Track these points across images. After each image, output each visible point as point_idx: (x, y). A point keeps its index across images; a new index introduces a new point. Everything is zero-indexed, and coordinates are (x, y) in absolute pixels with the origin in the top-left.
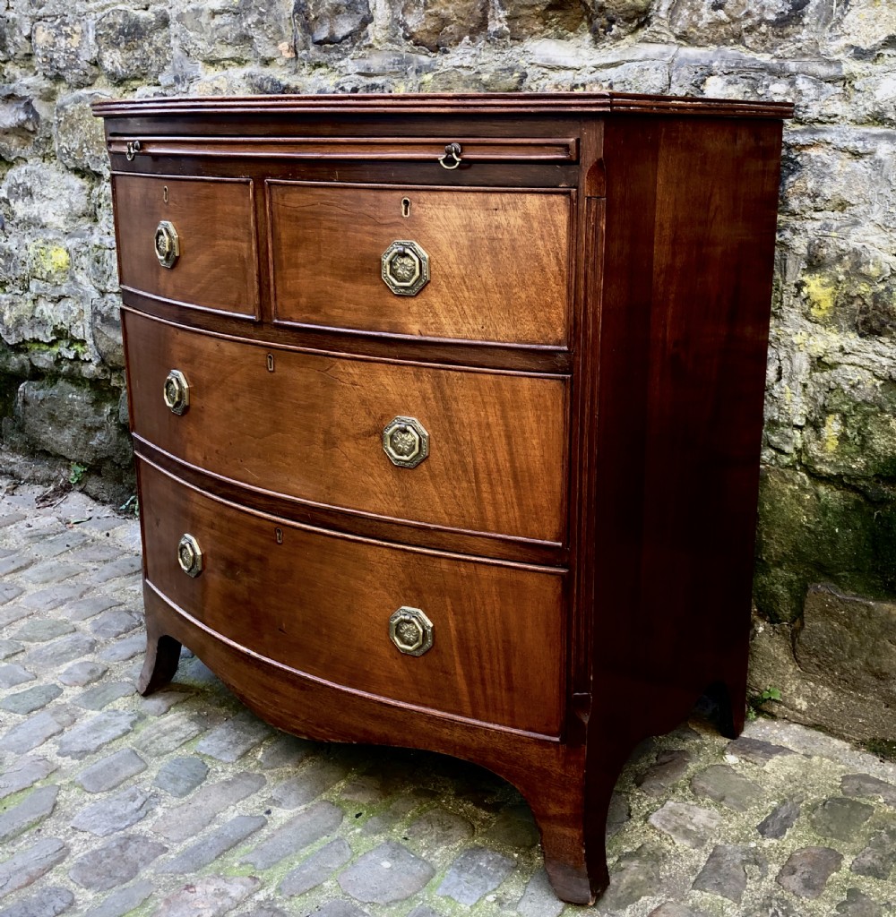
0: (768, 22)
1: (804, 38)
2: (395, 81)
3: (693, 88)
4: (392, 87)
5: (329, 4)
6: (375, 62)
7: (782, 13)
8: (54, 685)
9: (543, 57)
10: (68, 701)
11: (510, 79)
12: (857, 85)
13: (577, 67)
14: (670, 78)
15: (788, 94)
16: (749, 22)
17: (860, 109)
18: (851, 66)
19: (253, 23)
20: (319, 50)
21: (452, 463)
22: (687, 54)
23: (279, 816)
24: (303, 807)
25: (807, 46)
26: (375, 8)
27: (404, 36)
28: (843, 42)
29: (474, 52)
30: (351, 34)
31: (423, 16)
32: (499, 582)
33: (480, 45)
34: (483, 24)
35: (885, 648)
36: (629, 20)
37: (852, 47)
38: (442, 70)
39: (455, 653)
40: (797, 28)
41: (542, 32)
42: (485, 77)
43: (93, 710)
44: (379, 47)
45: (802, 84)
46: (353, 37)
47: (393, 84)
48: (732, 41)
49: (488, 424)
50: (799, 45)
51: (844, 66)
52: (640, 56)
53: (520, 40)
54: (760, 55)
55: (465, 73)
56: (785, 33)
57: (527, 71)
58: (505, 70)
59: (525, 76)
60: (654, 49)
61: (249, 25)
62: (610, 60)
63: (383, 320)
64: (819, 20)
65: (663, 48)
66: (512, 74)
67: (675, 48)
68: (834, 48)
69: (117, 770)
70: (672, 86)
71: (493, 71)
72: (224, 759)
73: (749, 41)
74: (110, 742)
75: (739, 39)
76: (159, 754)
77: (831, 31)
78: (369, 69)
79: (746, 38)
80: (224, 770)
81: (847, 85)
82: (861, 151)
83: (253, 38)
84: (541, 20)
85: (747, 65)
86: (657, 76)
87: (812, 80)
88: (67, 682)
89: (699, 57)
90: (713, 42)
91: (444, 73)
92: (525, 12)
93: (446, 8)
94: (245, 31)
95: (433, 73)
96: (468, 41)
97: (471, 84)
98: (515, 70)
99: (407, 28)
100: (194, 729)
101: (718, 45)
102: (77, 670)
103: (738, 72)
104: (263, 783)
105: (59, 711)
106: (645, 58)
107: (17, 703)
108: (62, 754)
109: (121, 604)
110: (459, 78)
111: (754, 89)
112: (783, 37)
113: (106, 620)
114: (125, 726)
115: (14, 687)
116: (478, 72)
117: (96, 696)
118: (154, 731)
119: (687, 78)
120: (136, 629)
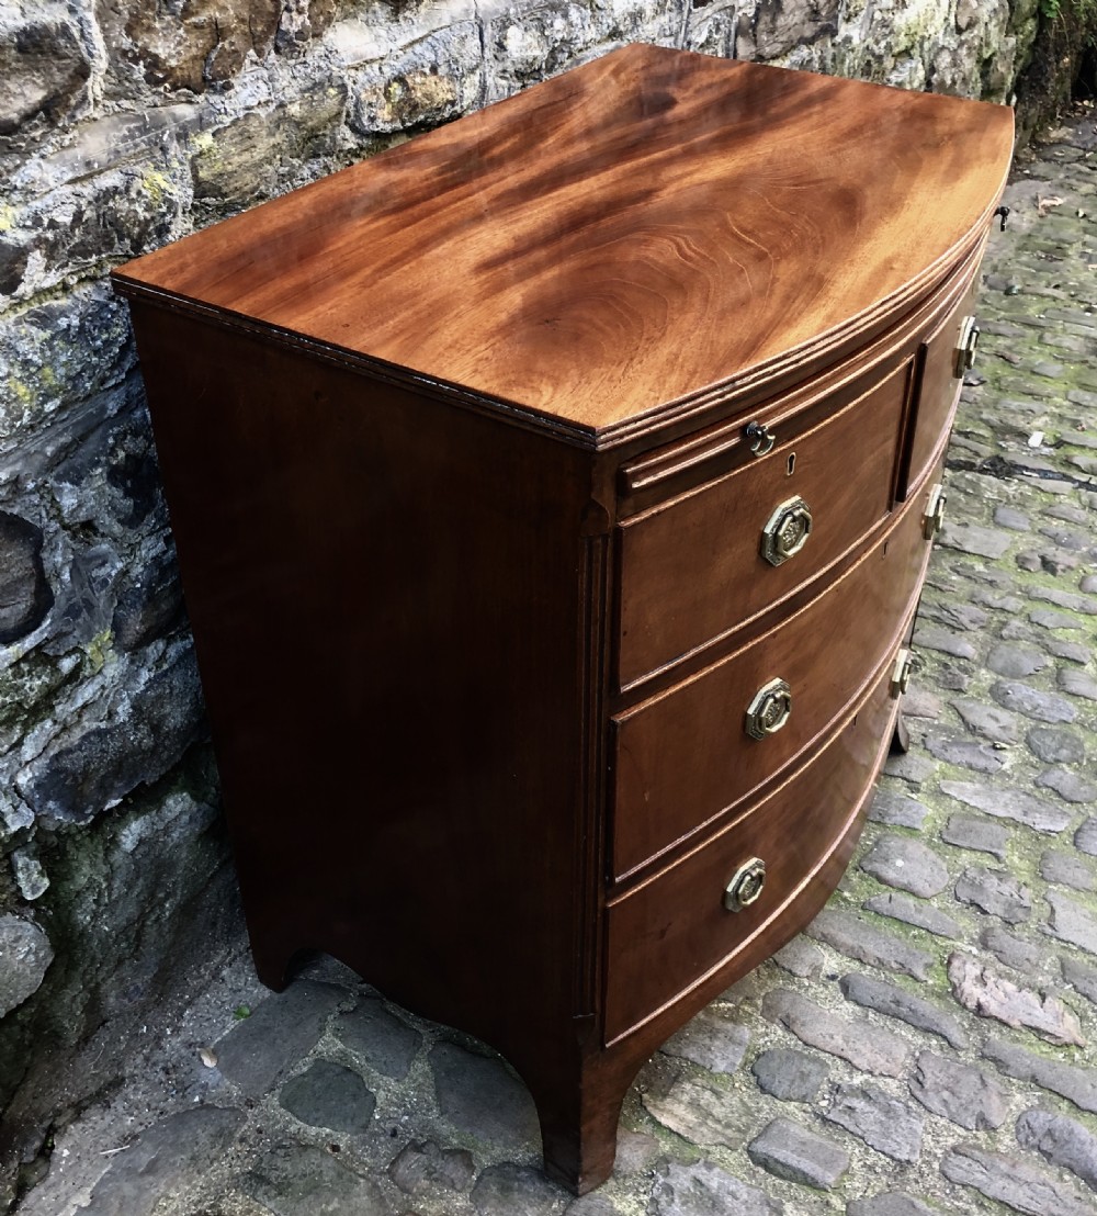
2: (141, 170)
3: (497, 46)
4: (140, 183)
6: (97, 146)
9: (349, 52)
11: (327, 102)
12: (600, 3)
13: (384, 54)
14: (482, 42)
15: (564, 29)
17: (605, 27)
22: (484, 5)
23: (834, 966)
26: (83, 35)
27: (151, 80)
29: (265, 74)
30: (44, 105)
31: (181, 31)
33: (270, 60)
34: (274, 22)
38: (226, 120)
41: (335, 15)
42: (295, 110)
44: (96, 115)
46: (51, 111)
47: (141, 176)
52: (447, 19)
53: (319, 35)
55: (262, 113)
57: (345, 80)
58: (313, 88)
59: (343, 90)
60: (457, 7)
62: (418, 35)
65: (463, 3)
66: (325, 93)
69: (802, 1143)
70: (485, 50)
71: (298, 96)
76: (749, 1112)
78: (88, 164)
80: (770, 1034)
81: (594, 5)
85: (535, 5)
86: (473, 42)
87: (578, 9)
89: (496, 6)
91: (233, 123)
95: (210, 131)
96: (255, 58)
97: (278, 127)
98: (327, 84)
99: (154, 63)
100: (687, 1086)
103: (528, 15)
104: (781, 991)
106: (453, 21)
110: (261, 125)
111: (542, 31)
114: (697, 1171)
116: (281, 105)
118: (704, 1130)
119: (492, 36)
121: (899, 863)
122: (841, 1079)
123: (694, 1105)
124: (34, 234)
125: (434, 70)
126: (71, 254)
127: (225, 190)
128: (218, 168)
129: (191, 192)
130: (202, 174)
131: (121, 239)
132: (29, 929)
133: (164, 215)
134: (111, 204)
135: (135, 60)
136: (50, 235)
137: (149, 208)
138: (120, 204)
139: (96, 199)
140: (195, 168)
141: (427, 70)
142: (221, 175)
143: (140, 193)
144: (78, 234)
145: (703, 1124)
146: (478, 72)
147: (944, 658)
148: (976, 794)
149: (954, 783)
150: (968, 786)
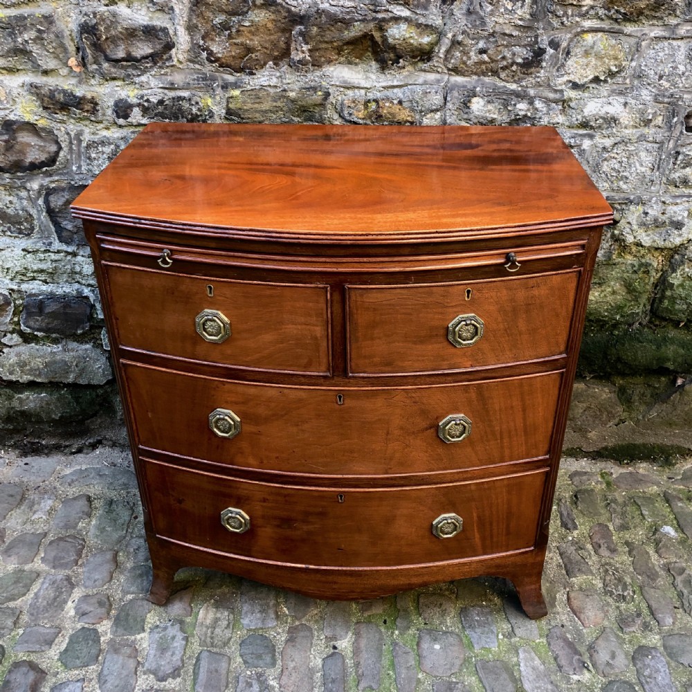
0: (518, 64)
1: (542, 75)
2: (201, 94)
3: (462, 105)
4: (198, 99)
5: (123, 28)
6: (178, 78)
7: (527, 58)
8: (83, 628)
9: (341, 79)
10: (109, 636)
11: (315, 97)
12: (572, 104)
13: (369, 87)
14: (445, 99)
15: (528, 110)
16: (505, 63)
17: (574, 119)
18: (571, 94)
19: (30, 39)
20: (115, 67)
21: (486, 432)
22: (456, 81)
23: (343, 646)
24: (350, 634)
25: (543, 81)
26: (176, 34)
27: (208, 59)
28: (566, 78)
29: (278, 74)
30: (151, 55)
31: (227, 44)
32: (508, 485)
33: (283, 69)
34: (286, 53)
35: (576, 406)
36: (414, 57)
37: (570, 81)
38: (249, 87)
39: (475, 528)
40: (537, 69)
41: (336, 60)
42: (292, 95)
43: (139, 633)
44: (181, 66)
46: (154, 58)
47: (200, 97)
48: (490, 74)
49: (512, 407)
50: (539, 80)
51: (565, 93)
52: (420, 81)
53: (320, 66)
54: (510, 84)
55: (272, 91)
56: (529, 72)
57: (330, 91)
58: (308, 88)
59: (327, 95)
60: (432, 77)
61: (26, 41)
62: (396, 83)
63: (445, 363)
64: (551, 64)
65: (438, 76)
66: (315, 93)
67: (447, 77)
68: (560, 82)
69: (216, 671)
70: (448, 104)
71: (298, 89)
72: (270, 626)
73: (503, 75)
74: (185, 653)
75: (495, 73)
76: (226, 644)
77: (558, 71)
78: (172, 84)
79: (501, 73)
80: (279, 635)
81: (565, 105)
82: (572, 144)
83: (31, 52)
84: (337, 51)
85: (500, 90)
86: (437, 97)
87: (545, 102)
88: (94, 622)
89: (465, 84)
90: (476, 74)
91: (252, 90)
92: (324, 46)
93: (251, 40)
94: (21, 46)
95: (241, 90)
96: (272, 66)
97: (280, 99)
98: (319, 89)
99: (210, 53)
100: (226, 613)
101: (479, 76)
102: (86, 608)
103: (494, 95)
104: (310, 629)
105: (115, 648)
106: (425, 83)
107: (78, 658)
108: (163, 679)
109: (45, 535)
110: (268, 95)
111: (505, 106)
112: (527, 74)
113: (53, 554)
114: (180, 636)
115: (53, 646)
116: (285, 90)
117: (127, 621)
118: (204, 629)
119: (457, 98)
120: (84, 551)
121: (437, 647)
122: (269, 675)
123: (216, 620)
124: (138, 101)
125: (400, 103)
126: (156, 115)
127: (242, 116)
128: (239, 106)
129: (224, 111)
130: (230, 105)
131: (183, 117)
132: (103, 359)
133: (206, 115)
134: (181, 103)
135: (203, 50)
136: (146, 104)
137: (199, 110)
138: (186, 105)
139: (173, 98)
140: (228, 102)
141: (395, 102)
142: (240, 109)
143: (197, 103)
144: (160, 109)
145: (208, 627)
146: (439, 113)
147: (645, 611)
148: (533, 668)
149: (533, 654)
150: (537, 662)
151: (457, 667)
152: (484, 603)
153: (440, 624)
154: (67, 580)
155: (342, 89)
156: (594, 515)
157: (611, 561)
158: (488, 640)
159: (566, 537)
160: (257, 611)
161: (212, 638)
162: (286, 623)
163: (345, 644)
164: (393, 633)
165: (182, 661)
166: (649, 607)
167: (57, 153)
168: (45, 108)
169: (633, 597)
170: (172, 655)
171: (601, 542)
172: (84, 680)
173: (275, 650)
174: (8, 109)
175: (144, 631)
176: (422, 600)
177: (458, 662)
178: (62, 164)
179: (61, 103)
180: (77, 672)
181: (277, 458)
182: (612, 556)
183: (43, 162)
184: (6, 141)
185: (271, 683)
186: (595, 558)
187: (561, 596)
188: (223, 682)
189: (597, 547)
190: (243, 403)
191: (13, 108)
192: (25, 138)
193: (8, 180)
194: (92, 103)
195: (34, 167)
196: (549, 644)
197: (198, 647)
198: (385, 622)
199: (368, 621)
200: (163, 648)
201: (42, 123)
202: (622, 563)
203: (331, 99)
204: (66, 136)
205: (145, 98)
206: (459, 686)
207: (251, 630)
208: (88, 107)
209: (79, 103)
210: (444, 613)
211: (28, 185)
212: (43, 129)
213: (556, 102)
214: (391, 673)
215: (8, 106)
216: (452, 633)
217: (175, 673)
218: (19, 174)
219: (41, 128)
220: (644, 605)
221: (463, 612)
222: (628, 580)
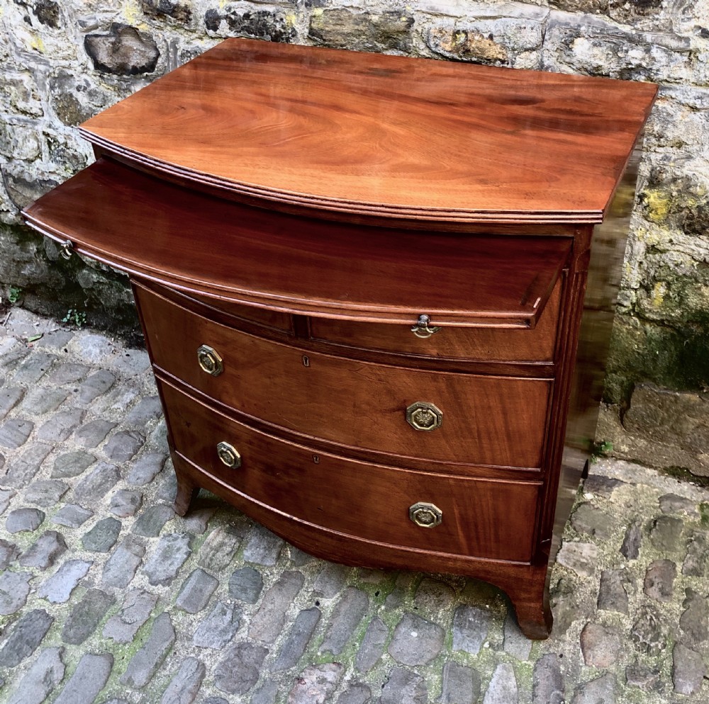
0: (631, 2)
1: (661, 18)
2: (286, 10)
3: (563, 45)
4: (283, 16)
8: (111, 518)
9: (427, 5)
10: (128, 531)
11: (398, 22)
12: (700, 57)
13: (459, 16)
14: (543, 36)
15: (643, 59)
17: (702, 76)
18: (698, 43)
21: (460, 428)
22: (557, 16)
23: (326, 605)
24: (338, 594)
25: (663, 25)
28: (694, 23)
32: (493, 490)
37: (700, 28)
38: (331, 7)
39: (458, 525)
40: (656, 10)
42: (375, 18)
43: (153, 537)
45: (656, 52)
47: (284, 13)
48: (598, 11)
50: (657, 23)
51: (692, 42)
52: (516, 14)
54: (622, 25)
55: (354, 12)
56: (646, 12)
57: (414, 17)
58: (392, 13)
59: (411, 21)
60: (528, 9)
62: (488, 14)
64: (675, 4)
65: (537, 9)
66: (399, 18)
67: (548, 10)
68: (685, 27)
69: (201, 591)
70: (545, 43)
71: (381, 13)
72: (268, 564)
73: (613, 13)
74: (182, 566)
75: (604, 10)
76: (222, 569)
77: (683, 13)
79: (611, 11)
80: (273, 575)
81: (692, 56)
82: (698, 107)
85: (610, 32)
86: (532, 34)
87: (664, 50)
88: (121, 515)
89: (568, 21)
90: (581, 10)
91: (334, 10)
95: (325, 9)
97: (362, 22)
98: (403, 14)
100: (234, 541)
101: (586, 13)
102: (120, 501)
103: (600, 36)
104: (303, 579)
105: (129, 543)
106: (521, 16)
107: (95, 543)
108: (154, 583)
109: (116, 425)
110: (350, 17)
111: (615, 52)
112: (643, 15)
113: (114, 444)
114: (185, 549)
115: (82, 525)
116: (367, 13)
117: (149, 524)
118: (209, 549)
119: (557, 36)
120: (141, 449)
121: (414, 634)
122: (246, 610)
123: (222, 544)
124: (226, 14)
125: (491, 37)
126: (242, 29)
127: (324, 38)
128: (321, 26)
129: (307, 31)
130: (312, 25)
131: (267, 34)
133: (289, 34)
134: (266, 18)
136: (233, 17)
137: (283, 27)
138: (270, 21)
139: (259, 13)
140: (311, 21)
141: (486, 35)
142: (322, 30)
143: (282, 19)
144: (247, 23)
145: (212, 549)
146: (534, 52)
147: (667, 670)
148: (504, 688)
149: (512, 674)
150: (512, 683)
151: (426, 660)
152: (487, 606)
153: (430, 613)
154: (116, 471)
155: (429, 16)
156: (666, 549)
157: (658, 605)
158: (471, 645)
159: (618, 563)
160: (262, 546)
161: (211, 560)
162: (284, 566)
163: (328, 603)
164: (379, 607)
165: (177, 572)
166: (674, 667)
167: (156, 59)
168: (146, 14)
169: (660, 650)
170: (170, 565)
171: (657, 580)
172: (93, 562)
173: (261, 589)
174: (115, 12)
175: (158, 535)
176: (423, 584)
177: (429, 656)
178: (161, 70)
179: (158, 10)
180: (90, 554)
181: (255, 405)
182: (661, 600)
183: (143, 67)
184: (113, 43)
185: (245, 617)
186: (640, 596)
187: (577, 625)
188: (203, 603)
189: (649, 584)
190: (223, 344)
191: (119, 11)
192: (129, 41)
193: (116, 82)
194: (185, 11)
195: (137, 71)
196: (535, 670)
197: (196, 565)
198: (377, 594)
199: (360, 589)
200: (166, 555)
201: (143, 28)
202: (668, 611)
203: (415, 26)
204: (163, 43)
205: (232, 11)
206: (417, 679)
207: (249, 563)
208: (182, 15)
209: (174, 11)
210: (439, 603)
211: (132, 88)
212: (144, 34)
213: (681, 51)
214: (357, 644)
215: (114, 9)
216: (438, 625)
217: (168, 581)
218: (125, 76)
219: (142, 33)
220: (668, 663)
221: (461, 609)
222: (664, 631)
